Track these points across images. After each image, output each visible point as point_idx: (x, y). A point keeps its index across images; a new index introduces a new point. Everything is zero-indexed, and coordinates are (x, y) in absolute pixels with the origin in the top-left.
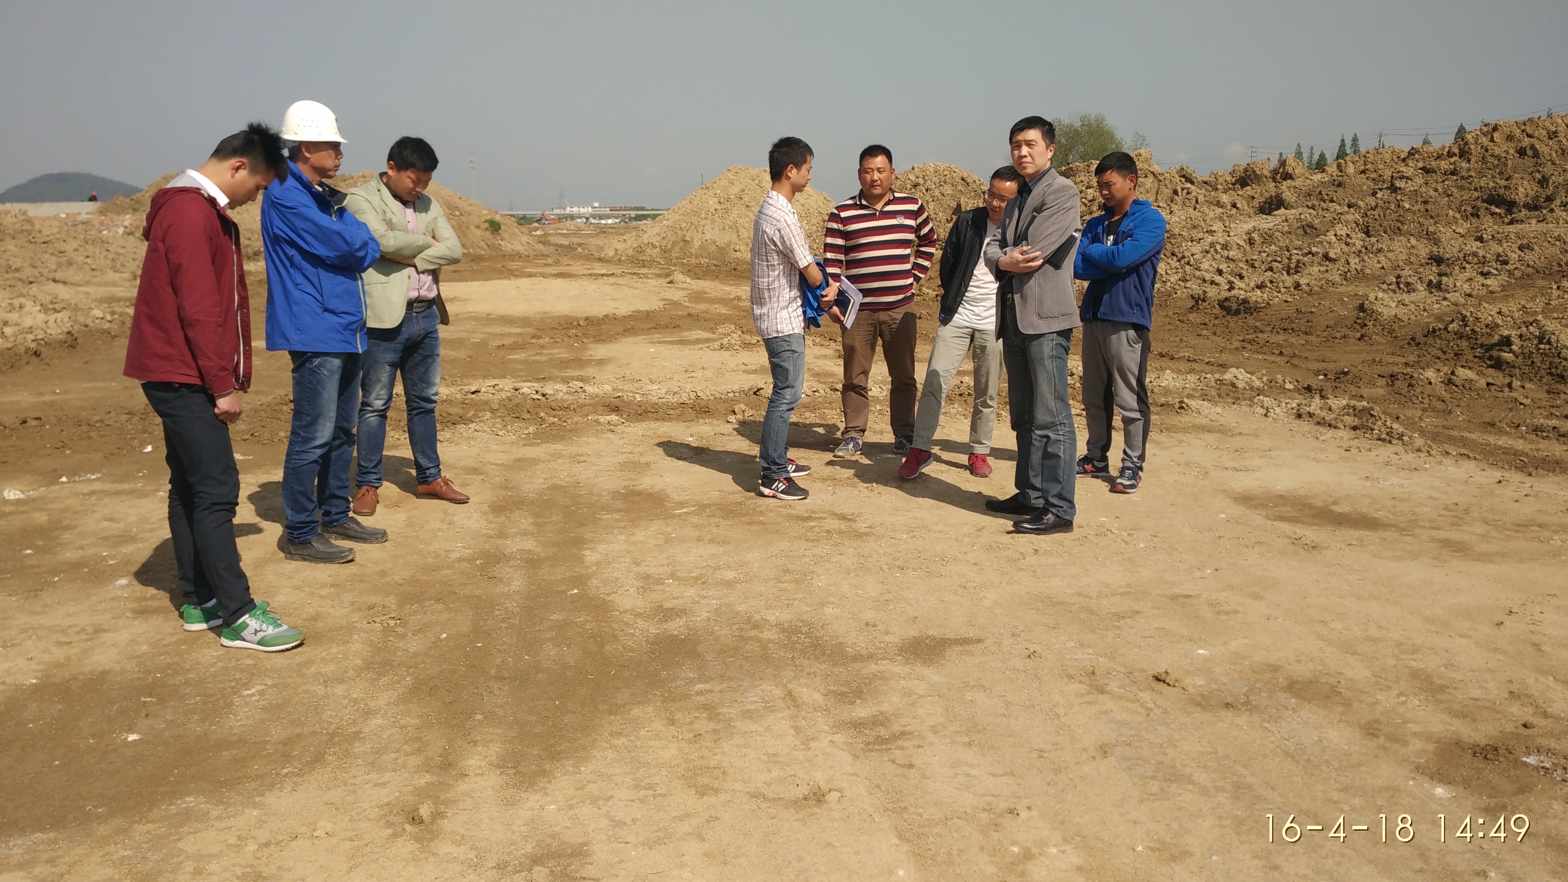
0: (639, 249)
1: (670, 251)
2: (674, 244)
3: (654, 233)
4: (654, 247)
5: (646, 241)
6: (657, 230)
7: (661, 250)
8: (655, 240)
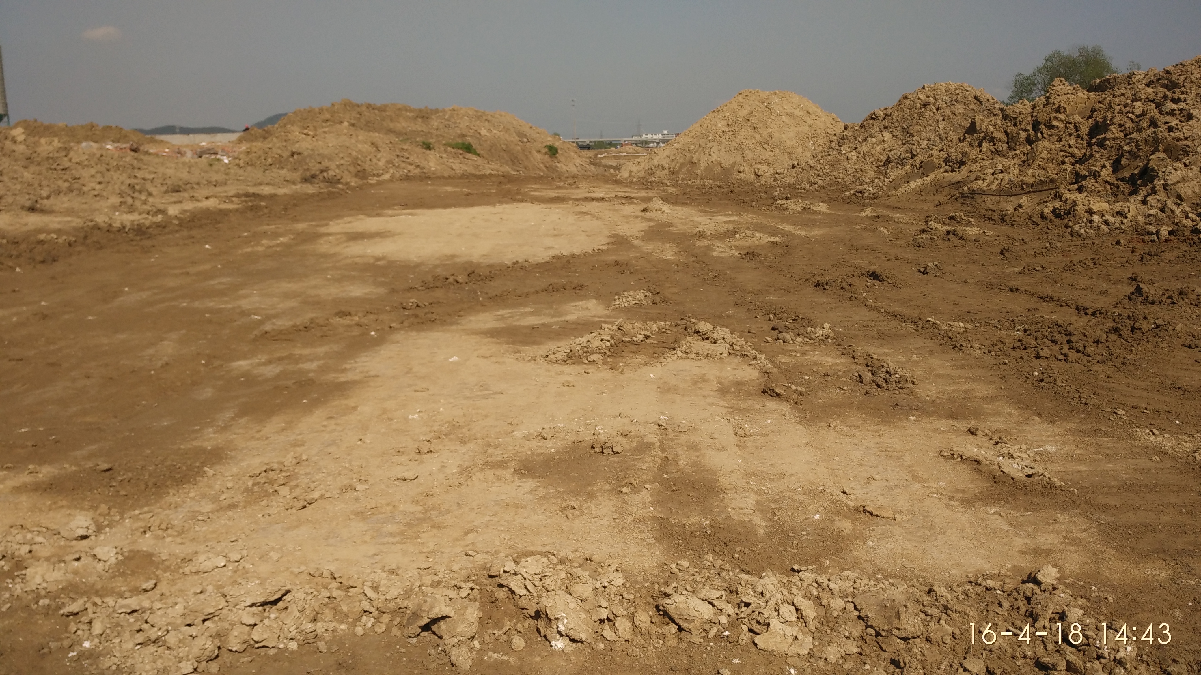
0: (650, 171)
1: (678, 172)
2: (682, 165)
3: (665, 156)
4: (663, 168)
5: (656, 163)
6: (667, 152)
7: (670, 171)
8: (665, 163)
